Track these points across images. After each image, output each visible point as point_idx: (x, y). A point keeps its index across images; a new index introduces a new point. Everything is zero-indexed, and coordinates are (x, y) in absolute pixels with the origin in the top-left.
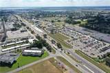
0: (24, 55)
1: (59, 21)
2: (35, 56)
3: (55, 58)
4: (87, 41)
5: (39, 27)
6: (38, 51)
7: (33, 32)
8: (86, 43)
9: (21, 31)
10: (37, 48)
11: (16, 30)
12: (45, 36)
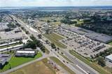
0: (16, 56)
1: (55, 21)
2: (28, 57)
3: (49, 59)
4: (81, 41)
5: (35, 27)
6: (31, 52)
7: (27, 33)
8: (80, 43)
9: (16, 32)
10: (30, 49)
11: (10, 30)
12: (40, 36)
